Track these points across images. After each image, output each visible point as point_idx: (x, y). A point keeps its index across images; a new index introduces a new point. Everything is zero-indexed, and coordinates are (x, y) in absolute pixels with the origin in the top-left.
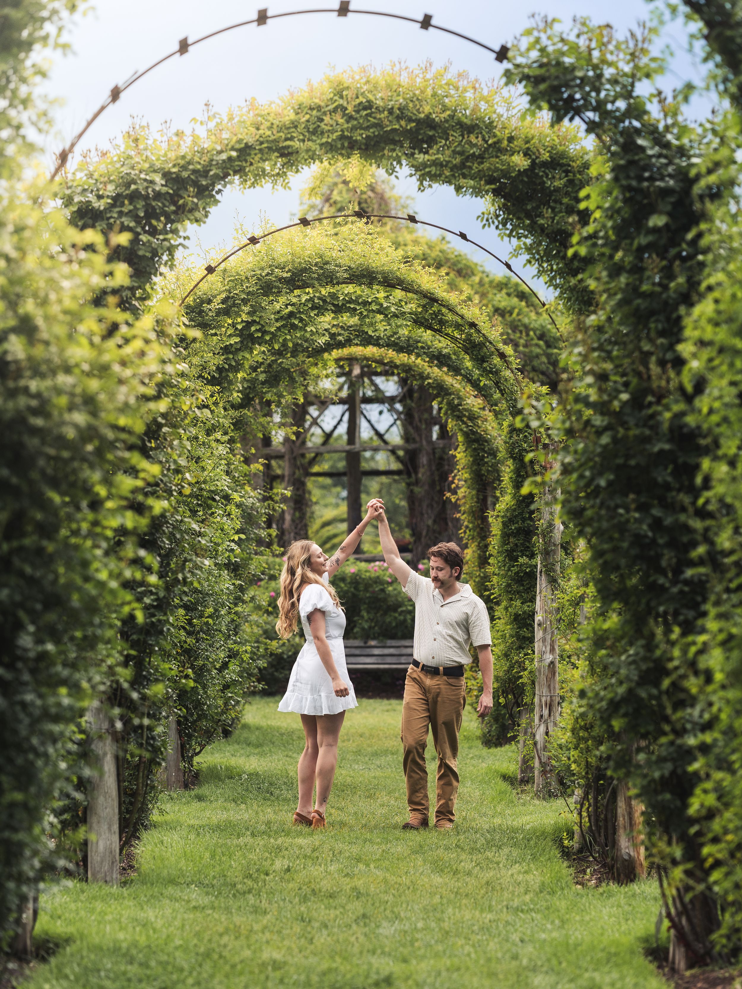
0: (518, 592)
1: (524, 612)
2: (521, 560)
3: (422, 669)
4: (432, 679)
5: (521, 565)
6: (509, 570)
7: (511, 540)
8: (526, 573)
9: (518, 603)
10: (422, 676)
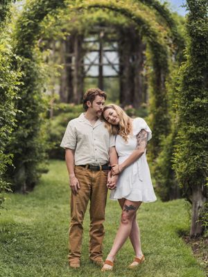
0: (193, 120)
1: (198, 133)
2: (196, 100)
3: (88, 168)
4: (95, 173)
5: (197, 103)
6: (188, 106)
7: (190, 87)
8: (199, 108)
9: (193, 127)
10: (89, 173)
